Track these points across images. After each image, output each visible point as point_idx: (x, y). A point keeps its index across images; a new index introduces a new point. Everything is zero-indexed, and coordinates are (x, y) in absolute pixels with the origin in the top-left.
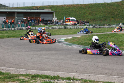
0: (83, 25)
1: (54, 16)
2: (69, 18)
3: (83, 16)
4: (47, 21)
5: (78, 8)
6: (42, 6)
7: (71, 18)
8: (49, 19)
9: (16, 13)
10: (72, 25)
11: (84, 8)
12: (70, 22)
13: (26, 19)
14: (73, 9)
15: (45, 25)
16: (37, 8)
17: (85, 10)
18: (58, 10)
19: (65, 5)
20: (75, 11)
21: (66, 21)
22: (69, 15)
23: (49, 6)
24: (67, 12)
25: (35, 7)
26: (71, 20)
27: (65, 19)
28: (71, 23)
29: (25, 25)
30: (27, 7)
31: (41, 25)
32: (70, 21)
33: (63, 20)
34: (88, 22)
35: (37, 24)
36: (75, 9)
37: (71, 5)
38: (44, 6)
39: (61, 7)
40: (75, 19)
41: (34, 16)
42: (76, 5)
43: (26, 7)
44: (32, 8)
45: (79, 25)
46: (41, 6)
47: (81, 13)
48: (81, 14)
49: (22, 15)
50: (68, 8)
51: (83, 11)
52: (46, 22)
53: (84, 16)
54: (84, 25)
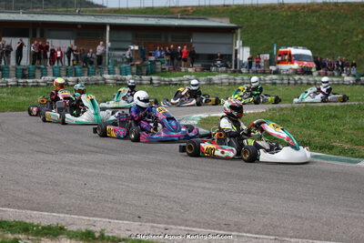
0: (333, 75)
1: (239, 43)
2: (289, 49)
3: (342, 44)
4: (212, 58)
5: (325, 16)
6: (205, 7)
7: (294, 51)
8: (220, 50)
9: (108, 28)
10: (296, 72)
11: (346, 17)
12: (291, 61)
13: (137, 48)
14: (309, 20)
15: (203, 70)
16: (185, 12)
17: (351, 22)
18: (257, 20)
19: (282, 5)
20: (316, 25)
21: (279, 58)
22: (292, 40)
23: (227, 6)
24: (288, 28)
25: (178, 10)
26: (294, 55)
27: (277, 51)
28: (296, 66)
29: (134, 69)
30: (152, 8)
31: (190, 70)
32: (291, 59)
33: (267, 56)
34: (354, 65)
35: (176, 69)
36: (314, 20)
37: (303, 6)
38: (210, 6)
39: (269, 10)
40: (308, 52)
41: (170, 40)
42: (318, 4)
43: (147, 8)
44: (169, 13)
45: (320, 75)
46: (199, 6)
47: (334, 32)
48: (335, 35)
49: (129, 36)
50: (291, 16)
51: (341, 26)
52: (208, 62)
53: (345, 42)
54: (336, 74)
